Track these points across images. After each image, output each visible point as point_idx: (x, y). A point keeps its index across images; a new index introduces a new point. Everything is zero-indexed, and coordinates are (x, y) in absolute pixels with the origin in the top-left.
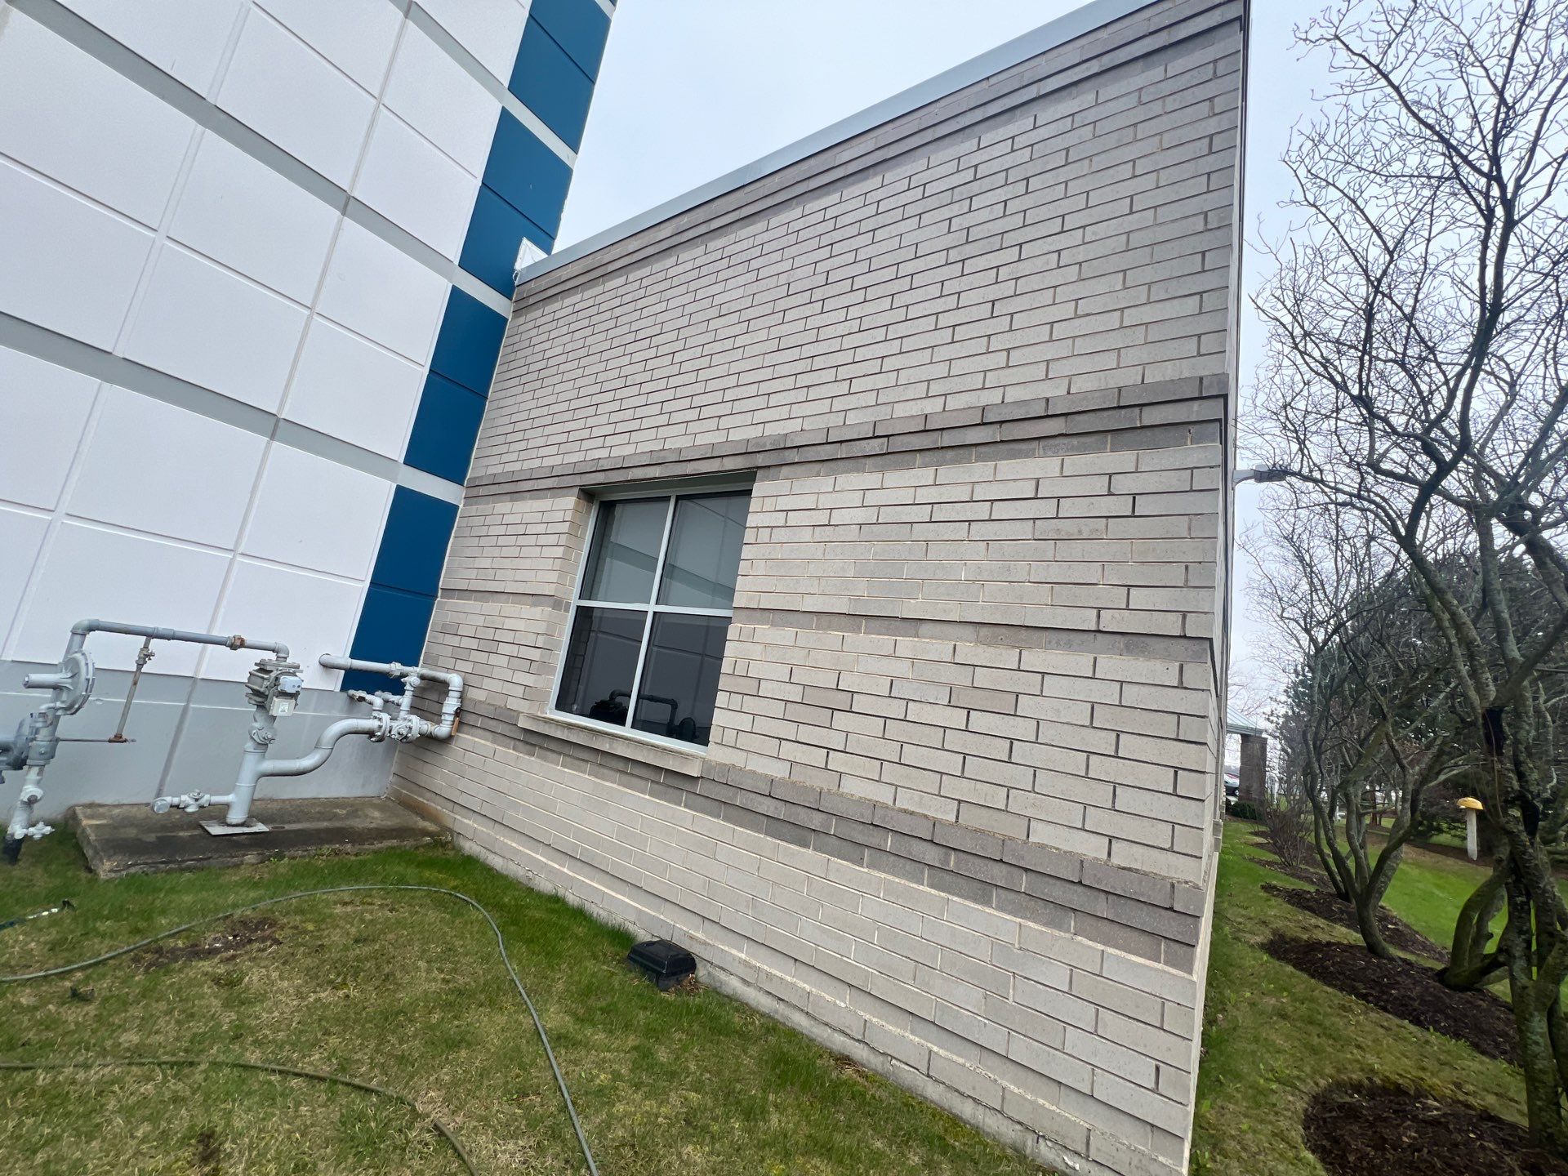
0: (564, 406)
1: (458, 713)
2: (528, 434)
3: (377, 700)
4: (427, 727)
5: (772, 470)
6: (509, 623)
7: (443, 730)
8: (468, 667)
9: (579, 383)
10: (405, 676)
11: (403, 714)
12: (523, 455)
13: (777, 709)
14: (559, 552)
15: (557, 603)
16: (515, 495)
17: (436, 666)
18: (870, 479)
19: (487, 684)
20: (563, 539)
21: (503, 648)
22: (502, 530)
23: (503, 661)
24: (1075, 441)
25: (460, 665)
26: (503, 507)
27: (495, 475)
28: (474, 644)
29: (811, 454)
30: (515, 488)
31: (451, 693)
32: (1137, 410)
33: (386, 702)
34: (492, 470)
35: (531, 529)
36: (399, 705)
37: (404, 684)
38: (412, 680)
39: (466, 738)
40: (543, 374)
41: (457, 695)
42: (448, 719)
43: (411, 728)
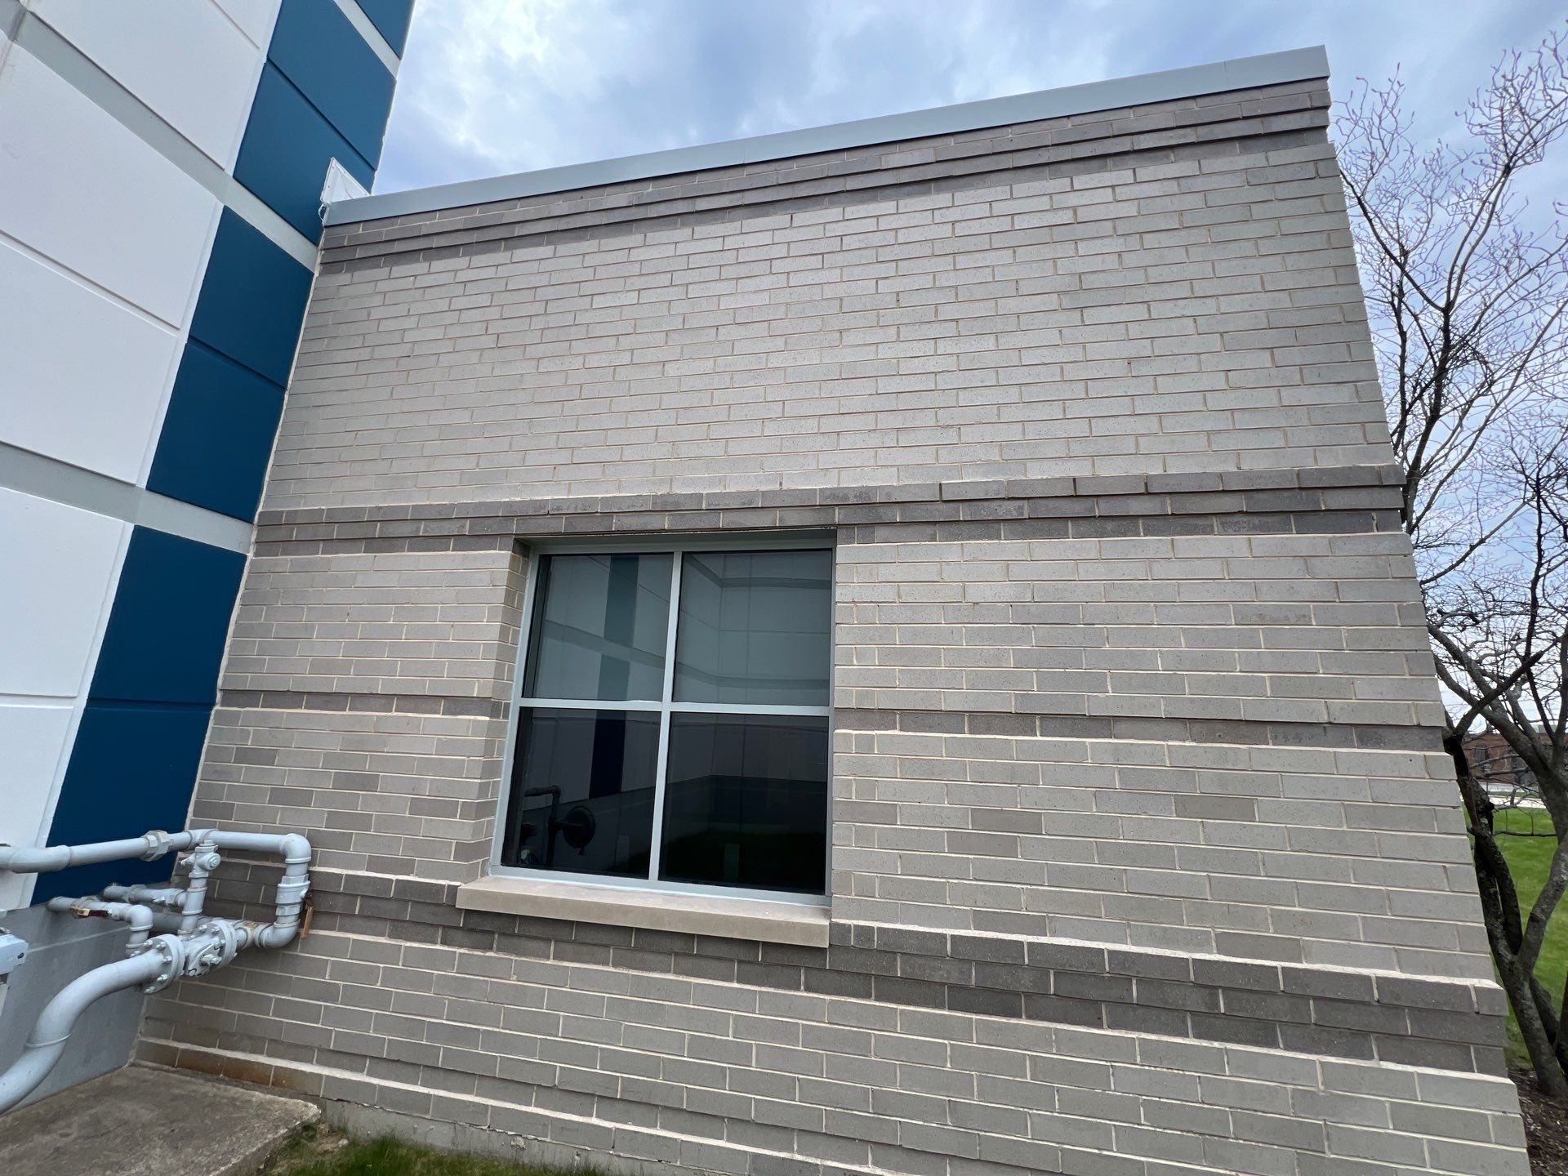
1: (312, 898)
2: (393, 451)
4: (251, 933)
5: (862, 530)
7: (281, 931)
9: (485, 385)
11: (191, 923)
15: (495, 707)
16: (377, 542)
24: (1256, 520)
27: (326, 511)
29: (919, 513)
30: (374, 531)
31: (289, 869)
32: (1318, 493)
36: (183, 906)
37: (184, 867)
38: (201, 855)
39: (327, 936)
40: (407, 363)
41: (302, 870)
42: (290, 913)
43: (218, 945)
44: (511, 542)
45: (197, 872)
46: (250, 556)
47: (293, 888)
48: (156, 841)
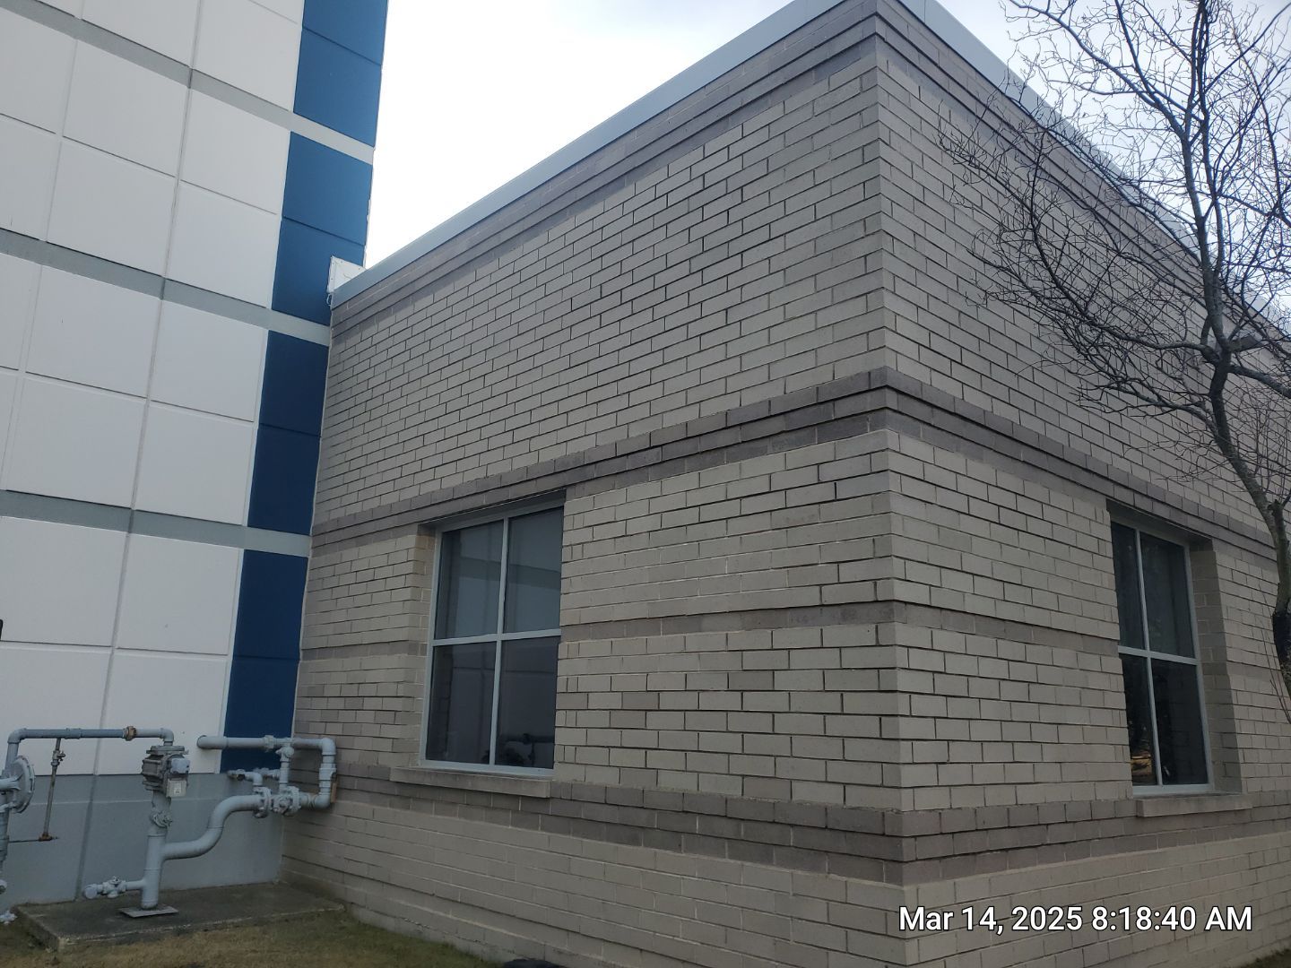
0: (394, 439)
1: (336, 777)
2: (365, 472)
3: (256, 776)
4: (307, 798)
5: (578, 488)
6: (371, 677)
7: (323, 798)
8: (337, 729)
9: (405, 413)
10: (277, 747)
11: (282, 787)
12: (363, 495)
13: (603, 719)
14: (407, 594)
15: (413, 647)
16: (360, 539)
17: (306, 733)
18: (651, 488)
19: (359, 743)
20: (410, 580)
21: (369, 704)
22: (351, 578)
23: (369, 716)
24: (793, 436)
25: (332, 728)
26: (350, 553)
27: (338, 520)
28: (339, 704)
29: (605, 469)
30: (359, 531)
31: (325, 758)
32: (831, 404)
33: (265, 778)
34: (334, 515)
35: (381, 573)
36: (277, 779)
37: (279, 757)
38: (287, 751)
39: (347, 804)
40: (370, 405)
41: (331, 759)
42: (326, 786)
43: (291, 800)
44: (415, 527)
45: (283, 759)
46: (310, 557)
47: (327, 770)
48: (268, 741)
